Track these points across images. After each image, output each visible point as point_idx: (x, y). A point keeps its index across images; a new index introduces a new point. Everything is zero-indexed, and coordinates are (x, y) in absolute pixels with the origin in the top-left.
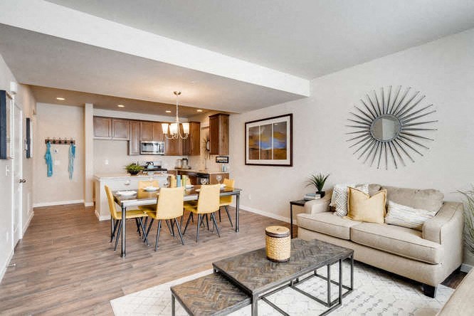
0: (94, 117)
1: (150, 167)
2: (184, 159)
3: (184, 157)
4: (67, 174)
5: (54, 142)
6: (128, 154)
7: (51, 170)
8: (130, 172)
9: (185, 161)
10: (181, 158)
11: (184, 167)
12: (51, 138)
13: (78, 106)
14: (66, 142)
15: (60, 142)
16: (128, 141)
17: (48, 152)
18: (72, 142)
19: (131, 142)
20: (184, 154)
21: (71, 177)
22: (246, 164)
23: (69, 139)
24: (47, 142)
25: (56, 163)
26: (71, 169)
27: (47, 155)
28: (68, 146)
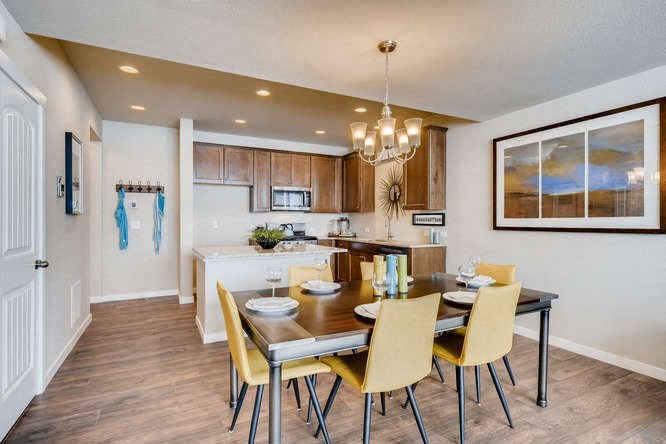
0: (195, 143)
1: (289, 233)
2: (342, 220)
3: (345, 215)
4: (151, 244)
5: (131, 189)
6: (251, 209)
7: (126, 238)
8: (261, 244)
9: (345, 223)
10: (337, 217)
11: (344, 234)
12: (125, 183)
13: (169, 126)
14: (149, 189)
15: (140, 190)
16: (251, 187)
17: (121, 207)
18: (159, 189)
19: (255, 187)
20: (343, 211)
21: (157, 250)
22: (496, 228)
23: (153, 184)
24: (119, 188)
25: (133, 225)
26: (157, 235)
27: (119, 212)
28: (152, 197)
